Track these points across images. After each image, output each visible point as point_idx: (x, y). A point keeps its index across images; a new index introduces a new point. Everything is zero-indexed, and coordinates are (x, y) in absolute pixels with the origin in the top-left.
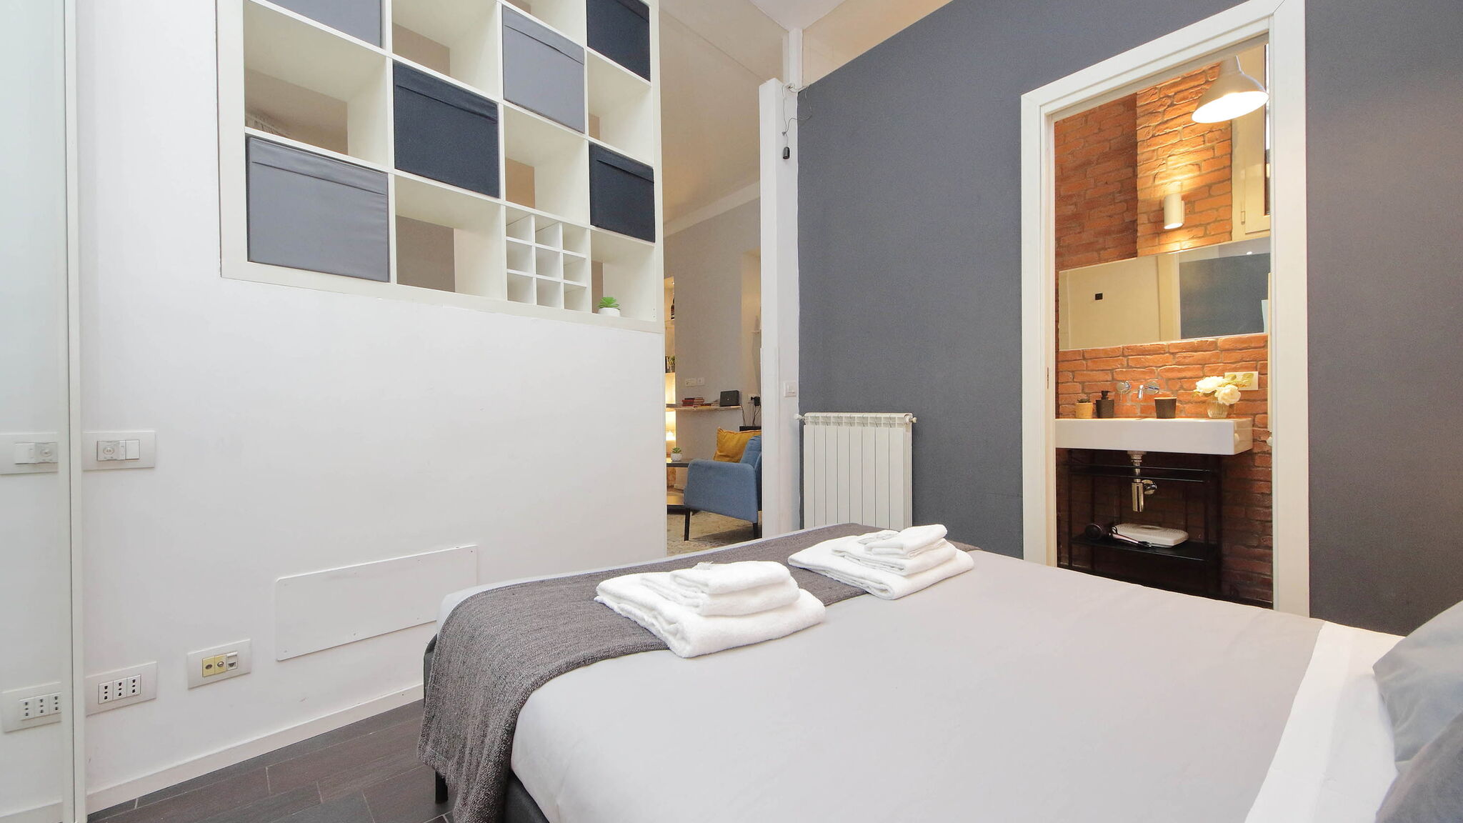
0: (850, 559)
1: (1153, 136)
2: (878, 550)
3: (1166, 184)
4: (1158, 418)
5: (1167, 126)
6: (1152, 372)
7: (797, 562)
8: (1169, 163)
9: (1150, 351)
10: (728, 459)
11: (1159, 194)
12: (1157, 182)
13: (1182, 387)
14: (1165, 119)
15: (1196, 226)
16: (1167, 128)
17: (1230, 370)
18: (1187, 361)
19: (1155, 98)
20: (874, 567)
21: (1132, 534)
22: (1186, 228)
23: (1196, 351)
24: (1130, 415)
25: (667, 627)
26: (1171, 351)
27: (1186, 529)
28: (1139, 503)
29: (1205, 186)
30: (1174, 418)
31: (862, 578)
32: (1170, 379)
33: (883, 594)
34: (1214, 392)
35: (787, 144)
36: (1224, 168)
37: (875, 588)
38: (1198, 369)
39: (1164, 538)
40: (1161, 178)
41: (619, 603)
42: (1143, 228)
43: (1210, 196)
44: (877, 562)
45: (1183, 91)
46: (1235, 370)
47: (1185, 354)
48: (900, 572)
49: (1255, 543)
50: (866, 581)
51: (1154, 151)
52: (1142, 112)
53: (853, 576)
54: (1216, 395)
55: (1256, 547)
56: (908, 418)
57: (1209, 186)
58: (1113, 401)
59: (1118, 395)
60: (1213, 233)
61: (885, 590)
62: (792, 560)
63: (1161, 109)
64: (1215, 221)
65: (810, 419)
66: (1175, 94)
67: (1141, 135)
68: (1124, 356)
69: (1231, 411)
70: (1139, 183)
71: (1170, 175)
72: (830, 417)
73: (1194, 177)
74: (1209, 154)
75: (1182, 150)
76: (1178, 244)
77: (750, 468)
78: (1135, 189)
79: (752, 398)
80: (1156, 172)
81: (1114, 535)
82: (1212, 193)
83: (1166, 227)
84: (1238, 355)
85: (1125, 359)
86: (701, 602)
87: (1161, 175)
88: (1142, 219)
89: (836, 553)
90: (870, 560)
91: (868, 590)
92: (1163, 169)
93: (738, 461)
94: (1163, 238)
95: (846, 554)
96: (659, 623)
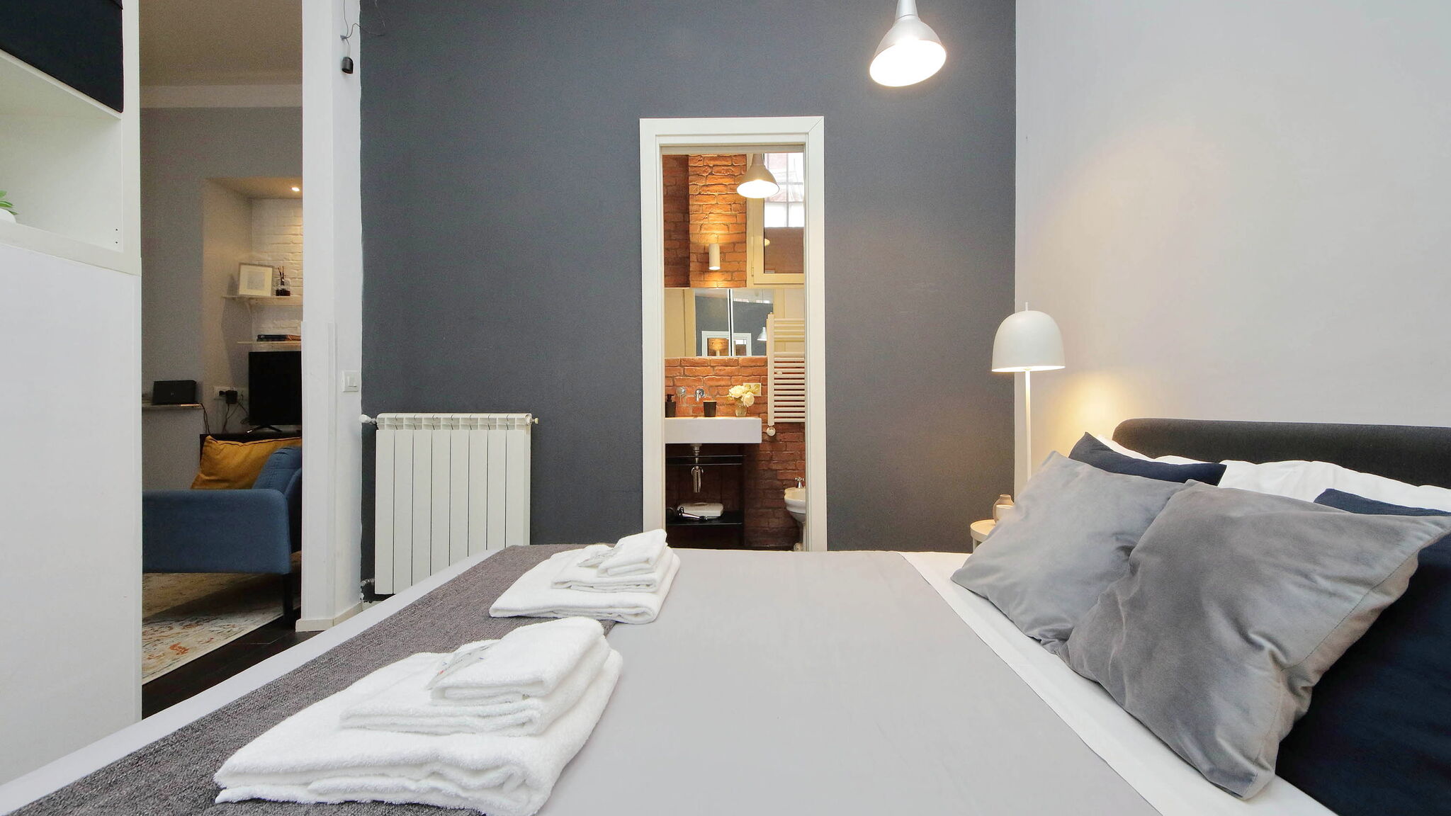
0: (580, 588)
1: (700, 194)
2: (616, 570)
3: (708, 234)
4: (706, 416)
5: (708, 189)
6: (700, 380)
7: (503, 610)
8: (710, 219)
9: (697, 363)
10: (227, 484)
11: (703, 242)
12: (703, 231)
13: (718, 393)
14: (708, 183)
15: (727, 272)
16: (708, 191)
17: (746, 382)
18: (722, 373)
19: (700, 164)
20: (614, 591)
21: (695, 511)
22: (722, 272)
23: (727, 366)
24: (686, 414)
25: (475, 782)
26: (712, 365)
27: (721, 502)
28: (698, 484)
29: (730, 243)
30: (714, 416)
31: (611, 607)
32: (712, 386)
33: (639, 619)
34: (740, 398)
35: (349, 52)
36: (742, 233)
37: (629, 615)
38: (728, 380)
39: (713, 511)
40: (705, 229)
41: (307, 784)
42: (694, 266)
43: (734, 251)
44: (618, 583)
45: (717, 166)
46: (748, 381)
47: (720, 368)
48: (650, 589)
49: (759, 506)
50: (617, 610)
51: (700, 205)
52: (693, 171)
53: (596, 607)
54: (742, 399)
55: (760, 509)
56: (527, 418)
57: (734, 244)
58: (675, 403)
59: (677, 397)
60: (736, 279)
61: (643, 613)
62: (497, 610)
63: (705, 175)
64: (738, 271)
65: (387, 422)
66: (714, 166)
67: (692, 190)
68: (681, 366)
69: (750, 412)
70: (691, 228)
71: (711, 229)
72: (421, 419)
73: (725, 234)
74: (733, 220)
75: (718, 211)
76: (715, 283)
77: (278, 497)
78: (687, 232)
79: (221, 393)
80: (702, 222)
81: (683, 515)
82: (736, 250)
83: (711, 268)
84: (750, 371)
85: (682, 369)
86: (535, 713)
87: (705, 226)
88: (693, 258)
89: (558, 586)
90: (608, 584)
91: (619, 620)
92: (705, 222)
93: (249, 486)
94: (707, 275)
95: (574, 583)
96: (451, 781)
